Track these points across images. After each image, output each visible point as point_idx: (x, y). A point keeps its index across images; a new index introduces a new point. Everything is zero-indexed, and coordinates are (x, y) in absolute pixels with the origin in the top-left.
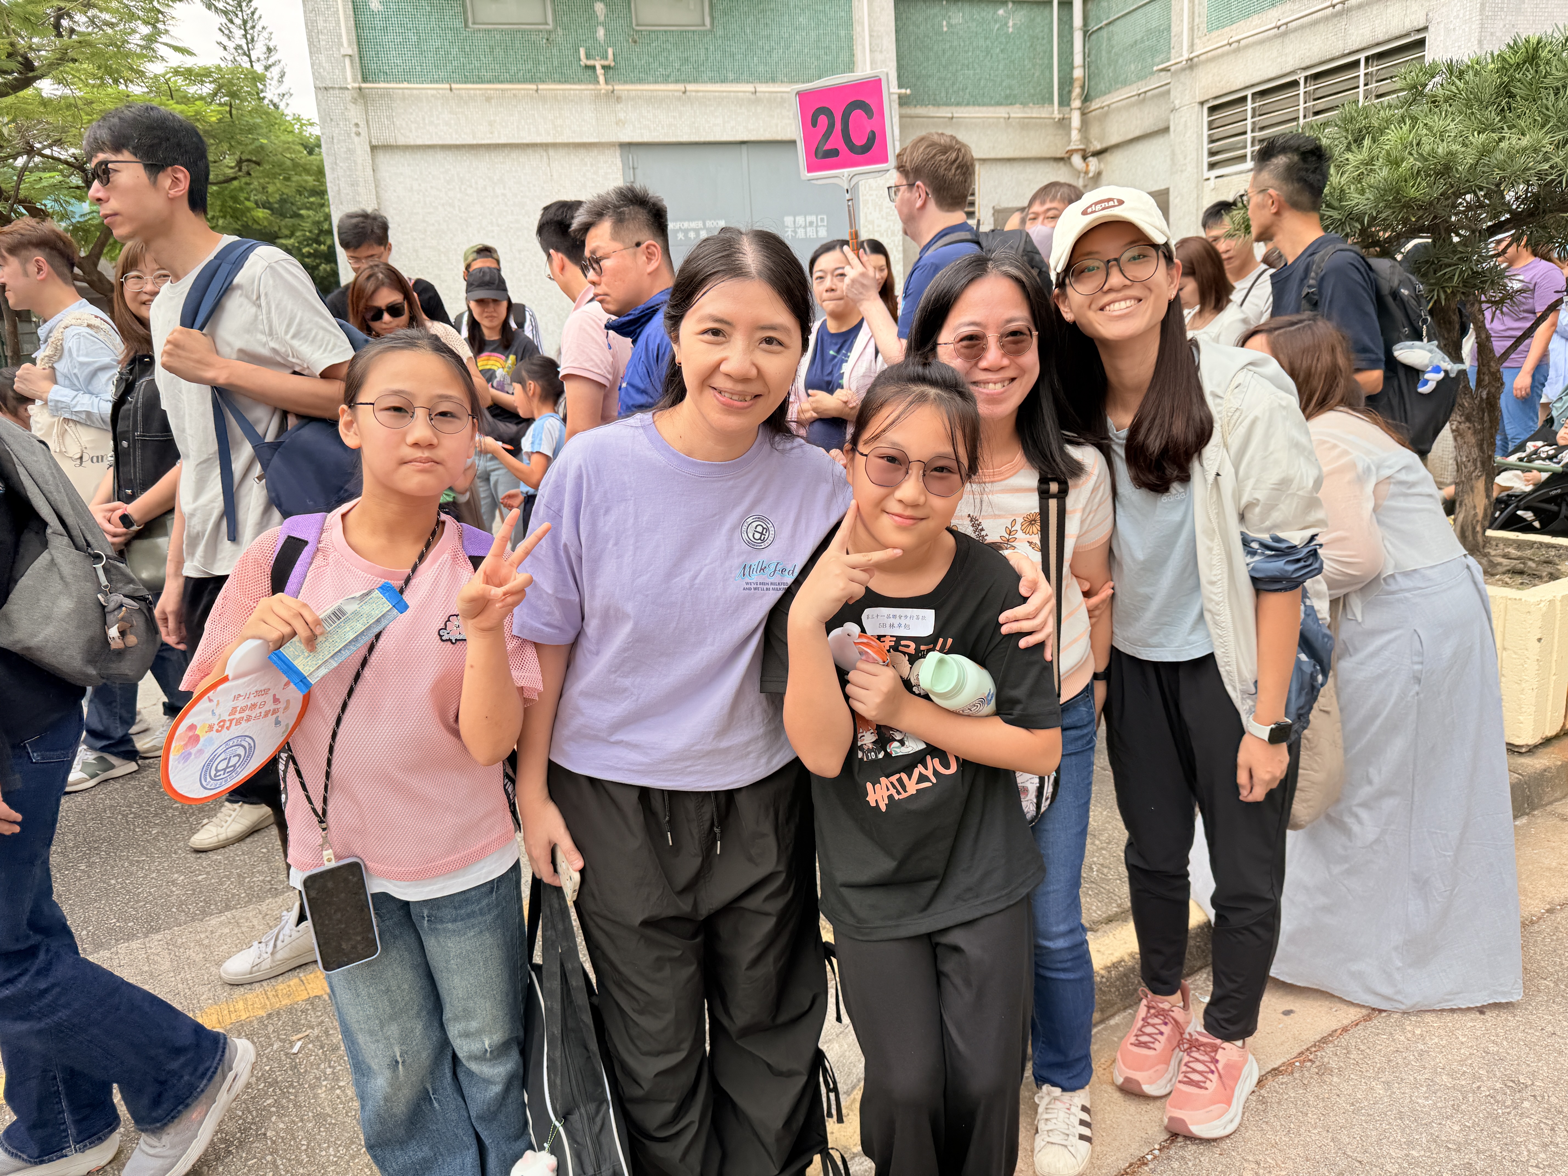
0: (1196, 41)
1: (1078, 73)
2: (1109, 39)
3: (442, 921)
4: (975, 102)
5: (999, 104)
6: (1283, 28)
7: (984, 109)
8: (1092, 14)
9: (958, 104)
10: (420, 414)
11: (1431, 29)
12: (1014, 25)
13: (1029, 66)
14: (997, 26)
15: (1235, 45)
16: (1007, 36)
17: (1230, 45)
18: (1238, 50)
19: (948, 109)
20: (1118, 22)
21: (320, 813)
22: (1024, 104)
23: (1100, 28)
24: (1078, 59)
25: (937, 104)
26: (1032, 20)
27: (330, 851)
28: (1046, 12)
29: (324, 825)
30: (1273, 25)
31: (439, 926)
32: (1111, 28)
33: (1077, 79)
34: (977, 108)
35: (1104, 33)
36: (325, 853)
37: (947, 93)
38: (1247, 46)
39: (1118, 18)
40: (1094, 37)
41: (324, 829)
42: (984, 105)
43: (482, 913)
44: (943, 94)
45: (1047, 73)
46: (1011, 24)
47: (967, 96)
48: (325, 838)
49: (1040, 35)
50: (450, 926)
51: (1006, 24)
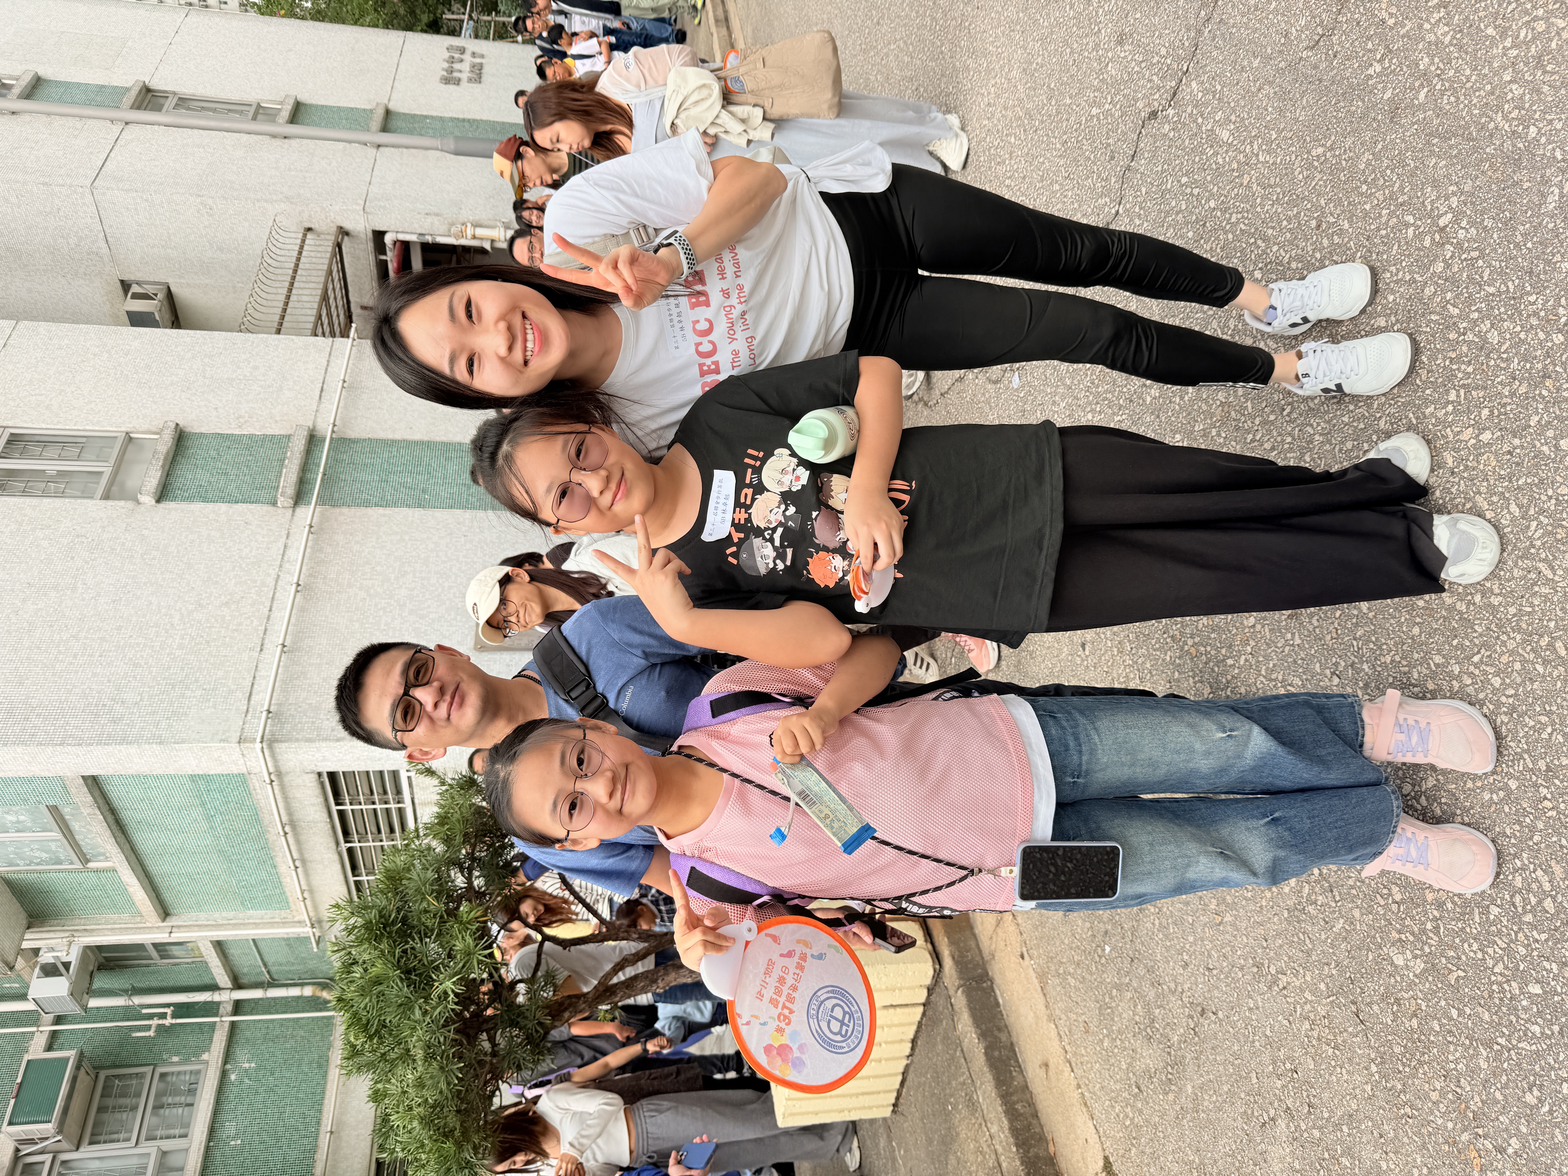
0: (296, 919)
1: (308, 991)
2: (281, 965)
3: (1080, 765)
4: (318, 1104)
5: (325, 1076)
6: (298, 863)
7: (328, 1093)
8: (253, 979)
9: (319, 1123)
10: (580, 786)
11: (320, 770)
12: (249, 1061)
13: (292, 1042)
14: (247, 1081)
15: (306, 895)
16: (258, 1069)
17: (305, 899)
18: (311, 891)
19: (321, 1136)
20: (266, 959)
21: (965, 872)
22: (330, 1046)
23: (268, 972)
24: (295, 992)
25: (314, 1149)
26: (247, 1040)
27: (1003, 869)
28: (243, 1026)
29: (976, 870)
30: (294, 873)
31: (1084, 768)
32: (270, 964)
33: (314, 992)
34: (326, 1101)
35: (273, 969)
36: (1003, 874)
37: (305, 1137)
38: (309, 884)
39: (262, 959)
40: (276, 977)
41: (980, 871)
42: (324, 1092)
43: (1076, 726)
44: (305, 1142)
45: (303, 1022)
46: (247, 1065)
47: (312, 1113)
48: (990, 872)
49: (264, 1031)
50: (1085, 758)
51: (246, 1070)
